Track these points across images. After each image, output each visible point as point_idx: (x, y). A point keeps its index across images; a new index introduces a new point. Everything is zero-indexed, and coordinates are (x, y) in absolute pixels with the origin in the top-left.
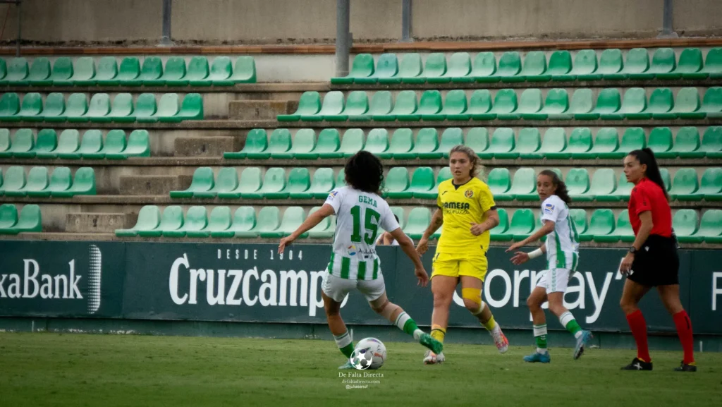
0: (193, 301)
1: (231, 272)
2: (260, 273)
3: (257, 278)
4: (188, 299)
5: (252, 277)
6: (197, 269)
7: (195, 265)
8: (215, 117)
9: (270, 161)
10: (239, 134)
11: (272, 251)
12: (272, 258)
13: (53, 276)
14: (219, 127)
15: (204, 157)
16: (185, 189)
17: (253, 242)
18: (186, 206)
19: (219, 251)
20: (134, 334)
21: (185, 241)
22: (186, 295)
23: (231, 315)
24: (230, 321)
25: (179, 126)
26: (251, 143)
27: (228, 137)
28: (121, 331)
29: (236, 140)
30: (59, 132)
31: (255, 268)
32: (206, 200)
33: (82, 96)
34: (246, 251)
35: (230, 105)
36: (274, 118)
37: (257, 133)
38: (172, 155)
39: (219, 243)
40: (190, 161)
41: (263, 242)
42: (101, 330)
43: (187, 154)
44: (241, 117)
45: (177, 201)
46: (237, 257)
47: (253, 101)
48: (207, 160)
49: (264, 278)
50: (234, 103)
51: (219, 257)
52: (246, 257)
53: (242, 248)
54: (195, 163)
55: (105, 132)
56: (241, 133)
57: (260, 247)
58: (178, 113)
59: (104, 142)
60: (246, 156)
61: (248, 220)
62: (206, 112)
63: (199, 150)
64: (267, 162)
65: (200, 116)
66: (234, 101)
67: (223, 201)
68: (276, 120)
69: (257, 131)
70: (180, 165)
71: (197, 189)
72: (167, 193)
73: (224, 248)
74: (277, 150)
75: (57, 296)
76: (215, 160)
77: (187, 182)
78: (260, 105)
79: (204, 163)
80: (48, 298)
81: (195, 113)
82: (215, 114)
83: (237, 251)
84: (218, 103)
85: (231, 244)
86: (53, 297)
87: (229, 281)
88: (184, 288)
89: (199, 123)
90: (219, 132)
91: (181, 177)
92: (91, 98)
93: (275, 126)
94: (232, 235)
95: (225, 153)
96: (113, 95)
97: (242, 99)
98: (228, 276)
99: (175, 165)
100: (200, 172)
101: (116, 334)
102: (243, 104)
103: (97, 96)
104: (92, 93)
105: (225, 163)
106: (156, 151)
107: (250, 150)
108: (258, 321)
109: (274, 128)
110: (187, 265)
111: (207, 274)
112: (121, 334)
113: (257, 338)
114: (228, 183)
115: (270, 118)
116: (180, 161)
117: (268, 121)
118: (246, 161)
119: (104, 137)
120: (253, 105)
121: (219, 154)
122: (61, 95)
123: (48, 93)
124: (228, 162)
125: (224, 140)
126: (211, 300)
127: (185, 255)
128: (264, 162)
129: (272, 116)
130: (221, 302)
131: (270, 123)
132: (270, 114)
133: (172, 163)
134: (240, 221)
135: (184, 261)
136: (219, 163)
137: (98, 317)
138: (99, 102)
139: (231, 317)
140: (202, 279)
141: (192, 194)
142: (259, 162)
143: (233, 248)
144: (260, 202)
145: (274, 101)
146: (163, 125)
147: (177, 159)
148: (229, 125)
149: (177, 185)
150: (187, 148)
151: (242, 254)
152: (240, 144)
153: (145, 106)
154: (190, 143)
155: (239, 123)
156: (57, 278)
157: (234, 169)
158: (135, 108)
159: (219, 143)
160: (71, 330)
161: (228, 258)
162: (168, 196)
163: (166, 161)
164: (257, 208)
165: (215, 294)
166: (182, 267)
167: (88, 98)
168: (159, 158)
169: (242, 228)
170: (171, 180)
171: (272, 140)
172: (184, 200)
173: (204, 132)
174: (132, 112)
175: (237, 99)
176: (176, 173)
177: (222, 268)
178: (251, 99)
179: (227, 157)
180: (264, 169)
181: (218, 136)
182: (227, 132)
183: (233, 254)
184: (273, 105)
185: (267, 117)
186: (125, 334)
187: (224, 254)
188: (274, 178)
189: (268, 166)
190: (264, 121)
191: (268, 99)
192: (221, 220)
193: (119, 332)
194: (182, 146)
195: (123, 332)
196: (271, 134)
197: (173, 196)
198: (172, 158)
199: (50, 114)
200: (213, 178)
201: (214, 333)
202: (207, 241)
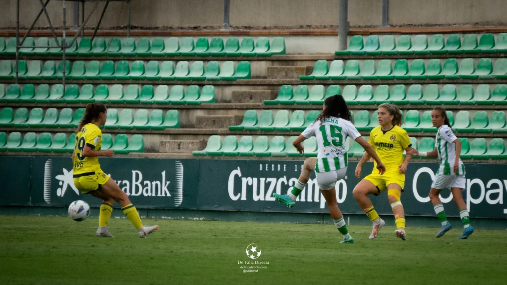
0: (244, 198)
1: (269, 179)
2: (288, 180)
3: (286, 183)
4: (240, 197)
5: (283, 183)
6: (246, 177)
7: (245, 175)
8: (258, 77)
9: (295, 106)
10: (275, 88)
11: (296, 166)
12: (296, 170)
13: (151, 182)
14: (261, 83)
15: (251, 103)
16: (239, 124)
17: (283, 159)
18: (239, 136)
19: (261, 165)
20: (205, 220)
21: (239, 159)
22: (239, 195)
23: (269, 207)
24: (268, 211)
25: (234, 83)
26: (282, 94)
27: (267, 90)
28: (196, 218)
29: (272, 93)
30: (155, 86)
31: (285, 177)
32: (253, 132)
33: (171, 63)
34: (279, 165)
35: (268, 69)
36: (298, 78)
37: (286, 87)
38: (230, 102)
39: (261, 160)
40: (241, 106)
41: (290, 159)
42: (183, 217)
43: (240, 101)
44: (276, 77)
45: (233, 132)
46: (273, 169)
47: (283, 67)
48: (254, 106)
49: (290, 183)
50: (272, 68)
51: (261, 169)
52: (279, 169)
53: (276, 163)
54: (245, 107)
55: (186, 86)
56: (275, 87)
57: (288, 163)
58: (234, 74)
59: (185, 94)
60: (279, 103)
61: (280, 145)
62: (252, 75)
63: (248, 99)
64: (293, 107)
65: (249, 77)
66: (271, 66)
67: (263, 133)
68: (298, 80)
69: (286, 86)
70: (235, 109)
71: (247, 124)
72: (226, 127)
73: (264, 163)
74: (299, 99)
75: (154, 195)
76: (258, 106)
77: (240, 120)
78: (288, 69)
79: (251, 108)
80: (148, 196)
81: (245, 75)
82: (259, 74)
83: (273, 166)
84: (261, 68)
85: (268, 161)
86: (151, 196)
87: (267, 185)
88: (238, 190)
89: (248, 81)
90: (260, 87)
91: (236, 117)
92: (176, 64)
93: (298, 83)
94: (270, 155)
95: (265, 101)
96: (191, 62)
97: (277, 65)
98: (267, 182)
99: (232, 109)
100: (248, 113)
101: (193, 220)
102: (277, 68)
103: (181, 63)
104: (177, 61)
105: (265, 107)
106: (219, 100)
107: (281, 99)
108: (287, 212)
109: (297, 85)
110: (240, 175)
111: (253, 180)
112: (196, 220)
113: (286, 223)
114: (266, 120)
115: (295, 78)
116: (235, 106)
117: (293, 79)
118: (279, 106)
119: (185, 91)
120: (284, 68)
121: (261, 101)
122: (157, 62)
123: (148, 61)
124: (267, 107)
125: (264, 92)
126: (256, 198)
127: (238, 168)
128: (291, 107)
129: (296, 76)
130: (262, 199)
131: (295, 81)
132: (295, 75)
133: (230, 107)
134: (274, 145)
135: (238, 172)
136: (260, 108)
137: (181, 209)
138: (182, 67)
139: (269, 209)
140: (250, 184)
141: (243, 128)
142: (287, 107)
143: (270, 163)
144: (288, 133)
145: (298, 67)
146: (224, 82)
147: (234, 104)
148: (267, 83)
149: (233, 122)
150: (240, 98)
151: (276, 167)
152: (275, 95)
153: (213, 70)
154: (242, 94)
155: (274, 81)
156: (154, 183)
157: (271, 111)
158: (206, 70)
159: (261, 94)
160: (163, 217)
161: (267, 170)
162: (227, 129)
163: (226, 106)
164: (286, 137)
165: (258, 194)
166: (236, 176)
167: (175, 65)
168: (221, 104)
169: (276, 150)
170: (229, 118)
171: (296, 92)
172: (238, 132)
173: (251, 87)
174: (204, 73)
175: (273, 65)
176: (232, 114)
177: (263, 177)
178: (282, 65)
179: (266, 104)
180: (291, 111)
181: (260, 89)
182: (266, 87)
183: (270, 167)
184: (297, 69)
185: (292, 77)
186: (199, 220)
187: (264, 167)
188: (297, 117)
189: (293, 110)
190: (291, 79)
191: (293, 65)
192: (262, 145)
193: (194, 219)
194: (237, 97)
195: (198, 219)
196: (296, 88)
197: (231, 129)
198: (229, 104)
199: (150, 74)
200: (257, 117)
201: (258, 219)
202: (253, 159)
